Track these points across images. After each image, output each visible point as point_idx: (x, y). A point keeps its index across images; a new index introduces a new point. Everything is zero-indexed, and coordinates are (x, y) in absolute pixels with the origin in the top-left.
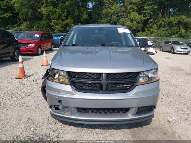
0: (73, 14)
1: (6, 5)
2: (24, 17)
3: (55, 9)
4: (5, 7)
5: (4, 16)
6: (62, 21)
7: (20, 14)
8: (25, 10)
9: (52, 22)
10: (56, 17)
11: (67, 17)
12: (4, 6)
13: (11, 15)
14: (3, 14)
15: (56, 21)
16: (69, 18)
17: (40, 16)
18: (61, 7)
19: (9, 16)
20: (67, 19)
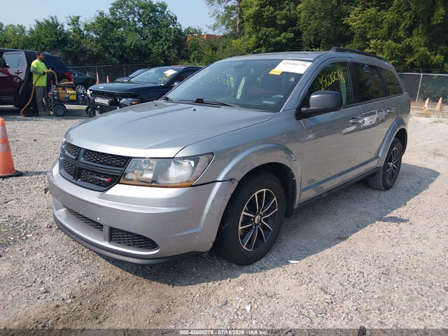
0: (429, 20)
1: (285, 17)
2: (312, 38)
3: (382, 12)
4: (284, 22)
5: (278, 39)
6: (395, 41)
7: (305, 33)
8: (314, 24)
9: (371, 46)
10: (383, 32)
11: (410, 31)
12: (281, 19)
13: (292, 35)
14: (279, 35)
15: (379, 41)
16: (415, 32)
17: (348, 34)
18: (400, 6)
19: (288, 39)
20: (410, 35)
